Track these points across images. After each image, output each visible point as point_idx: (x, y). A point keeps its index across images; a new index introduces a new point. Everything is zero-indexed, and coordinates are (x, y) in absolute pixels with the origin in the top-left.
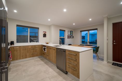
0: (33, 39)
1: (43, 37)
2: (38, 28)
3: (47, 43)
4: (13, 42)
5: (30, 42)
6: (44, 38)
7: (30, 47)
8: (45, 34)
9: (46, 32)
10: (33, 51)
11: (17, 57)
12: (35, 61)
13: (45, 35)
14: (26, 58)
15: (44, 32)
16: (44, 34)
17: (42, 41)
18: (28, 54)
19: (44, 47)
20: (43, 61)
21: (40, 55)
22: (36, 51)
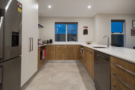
0: (75, 38)
1: (84, 34)
2: (77, 23)
3: (89, 43)
4: (52, 40)
5: (68, 41)
6: (85, 36)
7: (65, 47)
8: (86, 29)
9: (87, 27)
10: (69, 52)
11: (53, 57)
12: (69, 66)
13: (86, 32)
14: (61, 59)
15: (84, 27)
16: (84, 31)
17: (82, 40)
18: (63, 55)
19: (82, 48)
20: (79, 68)
21: (77, 60)
22: (72, 52)
